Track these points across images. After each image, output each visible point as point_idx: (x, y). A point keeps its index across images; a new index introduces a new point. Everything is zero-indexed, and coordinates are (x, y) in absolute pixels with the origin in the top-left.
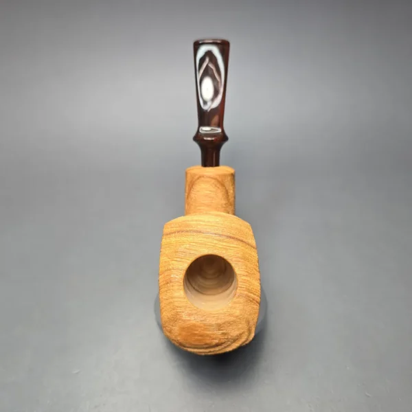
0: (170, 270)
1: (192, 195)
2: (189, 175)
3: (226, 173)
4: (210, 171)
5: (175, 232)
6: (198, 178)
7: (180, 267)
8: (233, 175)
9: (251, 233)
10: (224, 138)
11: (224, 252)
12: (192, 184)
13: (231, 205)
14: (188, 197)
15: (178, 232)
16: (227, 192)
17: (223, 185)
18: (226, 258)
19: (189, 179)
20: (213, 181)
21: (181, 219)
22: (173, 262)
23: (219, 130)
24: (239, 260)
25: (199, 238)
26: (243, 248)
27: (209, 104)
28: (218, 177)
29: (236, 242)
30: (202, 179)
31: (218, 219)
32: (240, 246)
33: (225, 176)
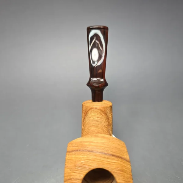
0: (71, 179)
1: (86, 120)
2: (84, 107)
3: (107, 105)
4: (98, 105)
5: (74, 151)
6: (90, 109)
7: (79, 178)
8: (111, 107)
9: (126, 150)
10: (106, 84)
11: (108, 166)
12: (86, 113)
13: (110, 125)
14: (83, 121)
15: (77, 150)
16: (108, 118)
17: (105, 113)
18: (110, 171)
19: (84, 109)
20: (99, 111)
21: (79, 140)
22: (74, 174)
23: (102, 80)
24: (119, 172)
25: (91, 156)
26: (122, 163)
27: (96, 63)
28: (102, 108)
29: (116, 159)
30: (92, 110)
31: (104, 141)
32: (120, 161)
33: (107, 107)
